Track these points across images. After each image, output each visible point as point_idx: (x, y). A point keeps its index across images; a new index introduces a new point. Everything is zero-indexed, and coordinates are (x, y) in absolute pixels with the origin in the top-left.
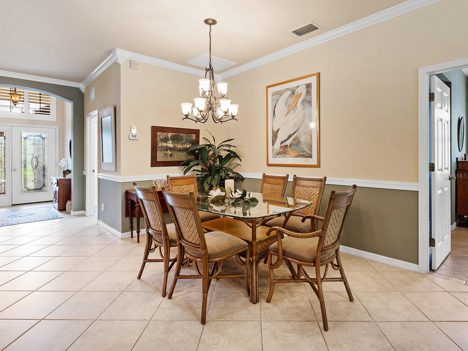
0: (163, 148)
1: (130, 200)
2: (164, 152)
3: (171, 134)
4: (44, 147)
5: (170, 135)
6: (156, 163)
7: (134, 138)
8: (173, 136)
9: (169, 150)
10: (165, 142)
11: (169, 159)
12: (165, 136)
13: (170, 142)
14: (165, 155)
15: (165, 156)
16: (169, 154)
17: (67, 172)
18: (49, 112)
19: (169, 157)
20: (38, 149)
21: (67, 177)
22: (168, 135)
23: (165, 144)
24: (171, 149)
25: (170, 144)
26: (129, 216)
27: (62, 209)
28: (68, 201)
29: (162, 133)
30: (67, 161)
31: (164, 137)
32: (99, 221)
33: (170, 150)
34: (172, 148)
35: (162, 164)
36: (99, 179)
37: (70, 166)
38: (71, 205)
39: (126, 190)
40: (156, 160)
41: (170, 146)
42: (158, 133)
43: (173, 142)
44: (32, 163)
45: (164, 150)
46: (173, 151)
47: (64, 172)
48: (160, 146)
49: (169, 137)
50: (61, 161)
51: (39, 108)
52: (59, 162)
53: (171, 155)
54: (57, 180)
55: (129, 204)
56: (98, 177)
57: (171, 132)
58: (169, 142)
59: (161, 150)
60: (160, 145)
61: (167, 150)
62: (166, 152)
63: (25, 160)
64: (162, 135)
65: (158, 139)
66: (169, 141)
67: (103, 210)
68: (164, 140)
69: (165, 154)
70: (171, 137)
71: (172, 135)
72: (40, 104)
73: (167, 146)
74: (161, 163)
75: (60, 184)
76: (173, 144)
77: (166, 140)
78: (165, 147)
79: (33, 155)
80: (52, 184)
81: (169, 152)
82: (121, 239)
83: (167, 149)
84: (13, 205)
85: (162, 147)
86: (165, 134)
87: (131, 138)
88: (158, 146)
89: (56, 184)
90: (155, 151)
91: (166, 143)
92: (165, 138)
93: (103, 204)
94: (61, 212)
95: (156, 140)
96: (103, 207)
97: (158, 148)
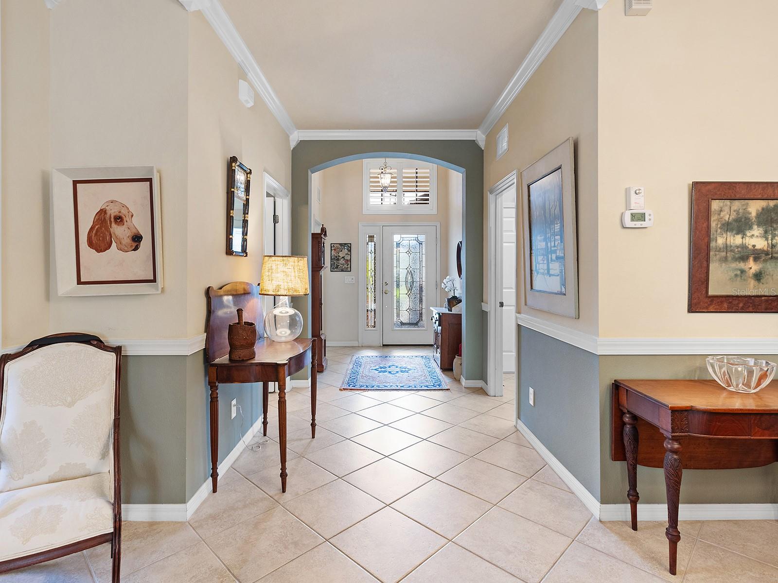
0: (731, 251)
1: (629, 412)
2: (734, 265)
3: (763, 204)
4: (421, 257)
5: (754, 207)
6: (706, 300)
7: (638, 224)
8: (765, 211)
9: (751, 259)
10: (738, 234)
11: (751, 289)
12: (737, 212)
13: (757, 231)
14: (736, 275)
15: (739, 279)
16: (753, 271)
17: (454, 301)
18: (428, 200)
19: (752, 283)
20: (414, 259)
21: (455, 310)
22: (750, 210)
23: (738, 240)
24: (757, 255)
25: (756, 239)
26: (625, 460)
27: (447, 367)
28: (456, 356)
29: (728, 202)
30: (452, 281)
31: (734, 216)
32: (519, 421)
33: (756, 259)
34: (762, 251)
35: (725, 305)
36: (519, 326)
37: (457, 290)
38: (461, 364)
39: (615, 381)
40: (707, 292)
41: (754, 246)
42: (715, 205)
43: (766, 232)
44: (406, 282)
45: (736, 259)
46: (765, 261)
47: (450, 301)
48: (721, 246)
49: (754, 214)
50: (445, 281)
51: (415, 199)
52: (442, 282)
53: (758, 276)
54: (439, 314)
55: (624, 424)
56: (517, 321)
57: (760, 197)
58: (752, 232)
59: (725, 260)
60: (720, 241)
61: (744, 258)
62: (742, 265)
63: (398, 278)
64: (726, 209)
65: (713, 224)
66: (750, 228)
67: (531, 402)
68: (736, 224)
69: (739, 272)
70: (758, 216)
71: (763, 209)
72: (417, 193)
73: (744, 247)
74: (722, 302)
75: (444, 323)
76: (767, 239)
77: (741, 225)
78: (738, 247)
79: (408, 269)
80: (432, 319)
81: (753, 267)
82: (600, 521)
83: (744, 254)
84: (383, 345)
85: (727, 248)
86: (737, 205)
87: (628, 223)
88: (713, 244)
89: (437, 322)
90: (705, 263)
91: (740, 236)
92: (738, 220)
93: (531, 391)
94: (446, 372)
95: (709, 227)
96: (531, 397)
97: (712, 253)
